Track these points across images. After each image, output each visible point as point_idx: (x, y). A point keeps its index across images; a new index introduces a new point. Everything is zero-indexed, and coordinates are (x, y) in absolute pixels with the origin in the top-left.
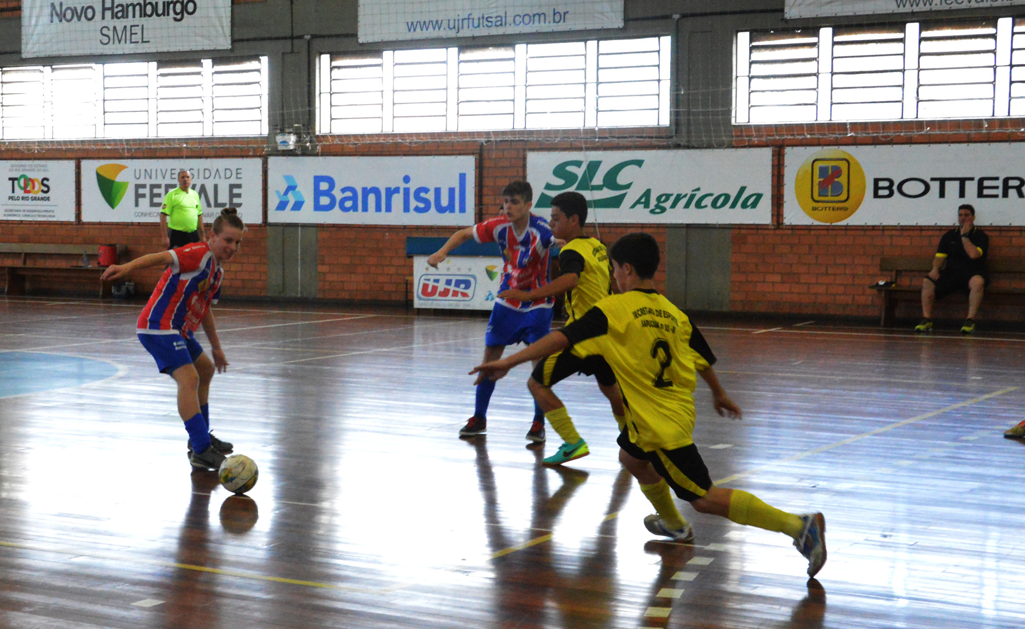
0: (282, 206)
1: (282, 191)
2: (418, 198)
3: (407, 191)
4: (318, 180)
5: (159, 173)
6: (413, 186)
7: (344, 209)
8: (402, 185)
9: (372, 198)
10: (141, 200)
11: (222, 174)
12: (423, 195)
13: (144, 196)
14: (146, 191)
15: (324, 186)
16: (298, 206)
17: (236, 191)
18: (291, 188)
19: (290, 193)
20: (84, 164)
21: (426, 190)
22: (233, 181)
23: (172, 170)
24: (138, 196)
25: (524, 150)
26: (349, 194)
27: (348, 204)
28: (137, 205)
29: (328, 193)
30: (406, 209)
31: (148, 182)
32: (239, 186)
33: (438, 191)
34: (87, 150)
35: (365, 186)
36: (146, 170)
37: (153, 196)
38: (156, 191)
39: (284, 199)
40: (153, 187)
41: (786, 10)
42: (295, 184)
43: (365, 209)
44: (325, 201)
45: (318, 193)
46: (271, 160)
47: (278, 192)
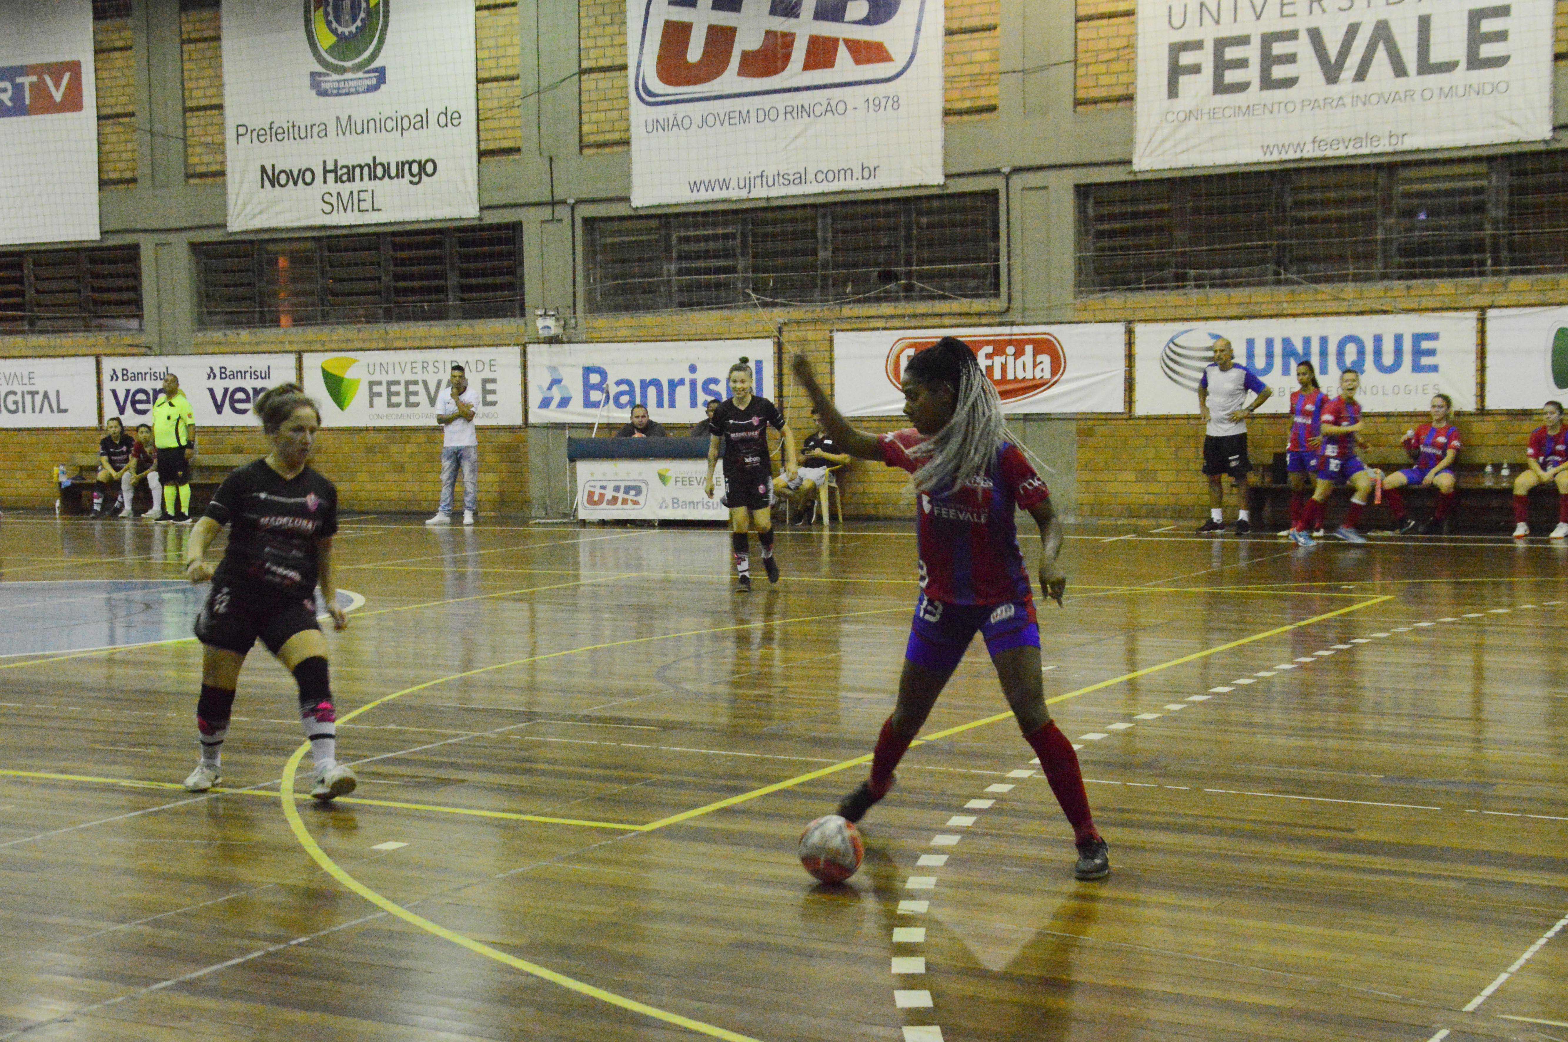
0: (545, 403)
2: (706, 390)
3: (693, 383)
4: (588, 371)
5: (397, 366)
6: (700, 377)
7: (618, 404)
8: (688, 376)
9: (652, 392)
10: (376, 400)
12: (712, 387)
13: (379, 394)
14: (383, 389)
15: (595, 378)
16: (564, 402)
17: (489, 386)
18: (556, 382)
19: (555, 387)
20: (306, 357)
21: (716, 381)
22: (487, 375)
24: (372, 395)
25: (831, 331)
26: (624, 387)
27: (624, 399)
28: (371, 406)
29: (598, 387)
30: (694, 404)
31: (384, 378)
32: (494, 381)
34: (310, 342)
35: (643, 378)
36: (381, 364)
37: (390, 394)
38: (394, 388)
39: (548, 394)
40: (390, 383)
41: (1135, 160)
42: (560, 378)
44: (596, 396)
45: (588, 387)
46: (531, 348)
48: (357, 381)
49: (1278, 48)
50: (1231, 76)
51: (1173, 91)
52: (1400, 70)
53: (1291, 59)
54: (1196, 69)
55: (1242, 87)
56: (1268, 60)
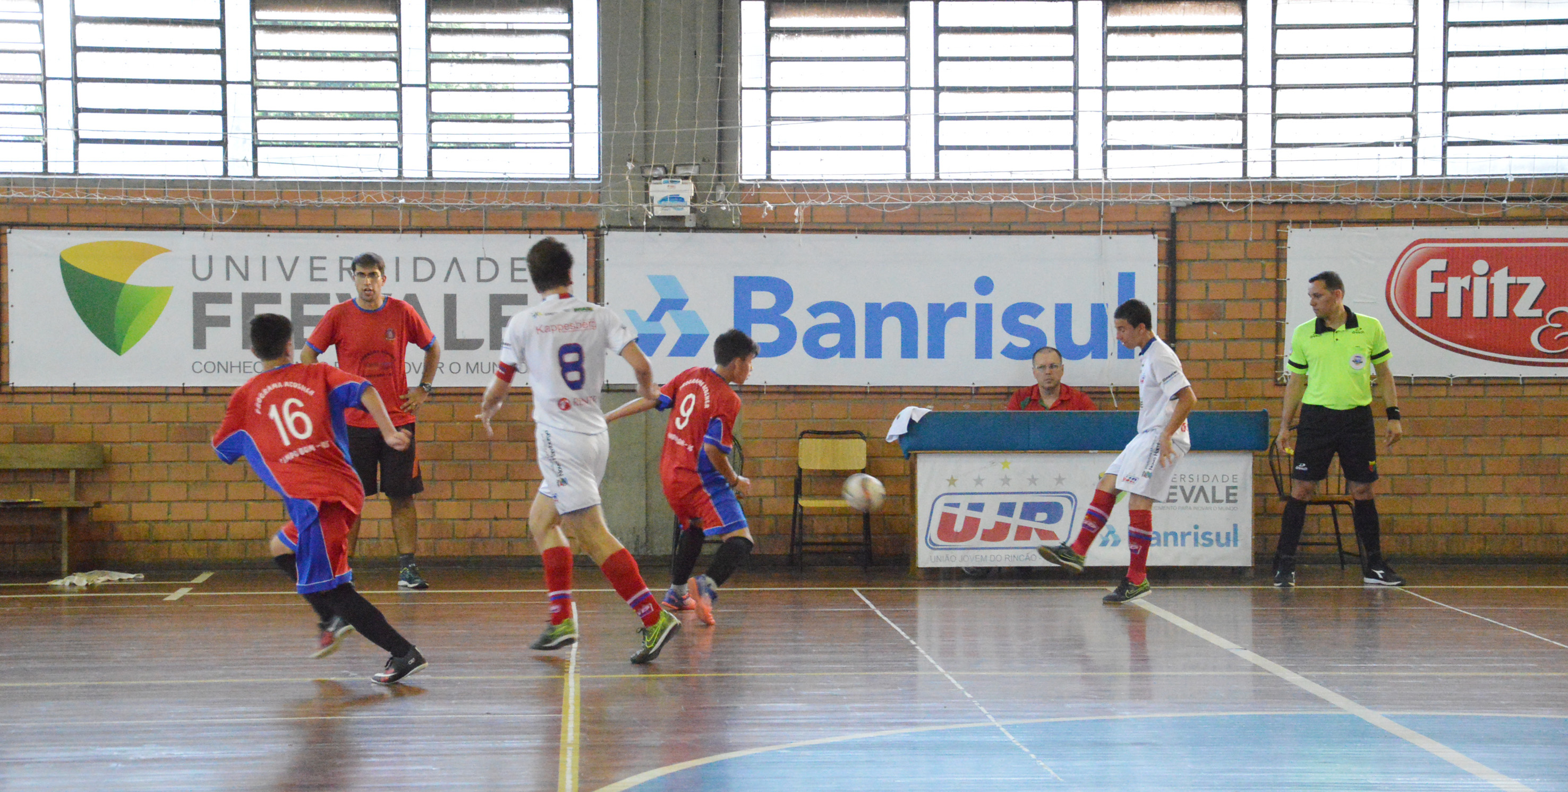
1: (646, 312)
2: (1011, 325)
3: (984, 313)
4: (746, 286)
5: (273, 266)
6: (999, 302)
7: (815, 350)
8: (973, 299)
9: (892, 328)
10: (212, 332)
11: (469, 271)
12: (1025, 320)
13: (224, 321)
15: (762, 300)
16: (689, 345)
18: (671, 304)
19: (667, 318)
20: (17, 238)
21: (1034, 310)
22: (503, 286)
23: (312, 259)
24: (203, 323)
25: (1280, 224)
26: (831, 318)
27: (829, 340)
28: (199, 342)
29: (773, 316)
30: (983, 350)
31: (237, 288)
32: (520, 300)
33: (1063, 313)
34: (27, 205)
35: (873, 301)
36: (229, 259)
39: (652, 329)
42: (685, 298)
43: (874, 350)
45: (744, 316)
46: (612, 239)
47: (632, 315)
48: (163, 293)
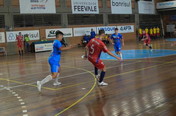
49: (82, 7)
50: (79, 9)
51: (75, 11)
52: (90, 11)
53: (83, 9)
54: (76, 8)
55: (80, 11)
56: (82, 9)
